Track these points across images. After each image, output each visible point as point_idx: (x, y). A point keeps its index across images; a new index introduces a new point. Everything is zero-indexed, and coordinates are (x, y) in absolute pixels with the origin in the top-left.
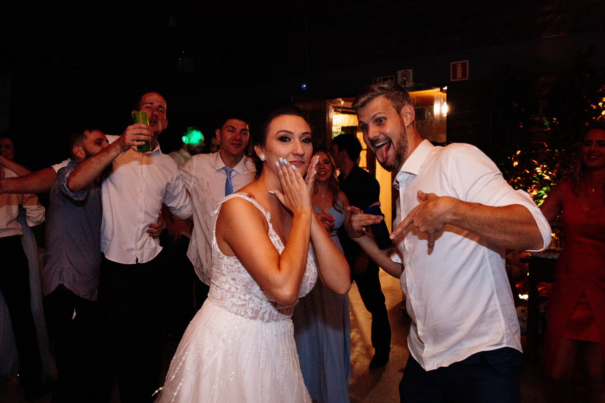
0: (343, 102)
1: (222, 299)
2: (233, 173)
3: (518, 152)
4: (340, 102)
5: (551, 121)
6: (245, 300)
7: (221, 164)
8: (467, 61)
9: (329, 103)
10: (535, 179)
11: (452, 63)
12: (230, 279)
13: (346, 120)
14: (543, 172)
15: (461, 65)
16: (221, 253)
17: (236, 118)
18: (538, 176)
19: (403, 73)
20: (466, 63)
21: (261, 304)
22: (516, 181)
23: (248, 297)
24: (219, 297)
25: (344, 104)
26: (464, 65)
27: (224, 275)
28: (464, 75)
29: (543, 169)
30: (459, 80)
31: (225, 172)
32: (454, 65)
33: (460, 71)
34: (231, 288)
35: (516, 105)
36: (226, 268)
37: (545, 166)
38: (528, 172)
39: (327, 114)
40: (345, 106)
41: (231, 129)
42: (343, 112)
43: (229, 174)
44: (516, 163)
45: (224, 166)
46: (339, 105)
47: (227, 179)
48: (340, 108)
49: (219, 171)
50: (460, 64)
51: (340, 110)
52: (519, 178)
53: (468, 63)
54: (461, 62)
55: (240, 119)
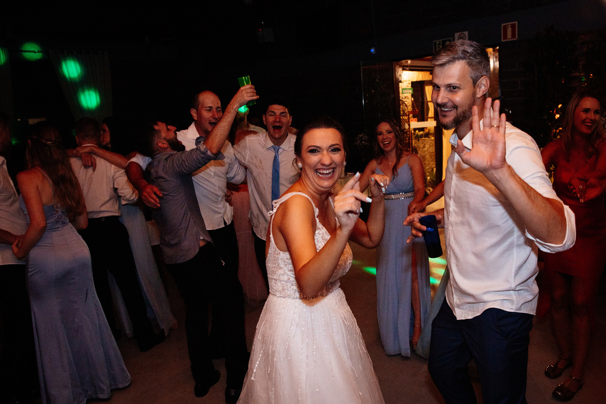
0: (410, 62)
1: (283, 289)
2: (280, 150)
3: (560, 106)
4: (407, 62)
5: (587, 76)
7: (270, 144)
8: (516, 23)
9: (397, 64)
11: (502, 25)
12: (287, 271)
13: (415, 76)
15: (511, 27)
16: (277, 249)
17: (275, 104)
19: (459, 35)
20: (515, 24)
22: (558, 131)
24: (280, 289)
26: (513, 26)
27: (281, 268)
28: (513, 35)
30: (509, 40)
31: (273, 150)
32: (505, 27)
33: (510, 32)
34: (289, 278)
35: (558, 63)
36: (283, 262)
40: (412, 65)
41: (272, 114)
42: (410, 70)
43: (277, 151)
44: (558, 116)
45: (273, 145)
46: (406, 64)
47: (275, 155)
48: (407, 66)
49: (268, 149)
50: (509, 26)
51: (408, 69)
52: (561, 129)
53: (517, 25)
54: (510, 23)
55: (279, 104)
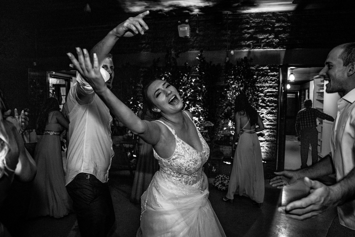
0: (54, 73)
3: (132, 98)
4: (53, 73)
6: (180, 178)
9: (48, 73)
10: (138, 109)
13: (55, 81)
14: (141, 106)
16: (160, 157)
18: (140, 108)
21: (188, 178)
23: (180, 176)
25: (55, 74)
29: (141, 105)
34: (171, 173)
35: (131, 79)
37: (142, 104)
38: (136, 106)
39: (47, 78)
40: (55, 75)
42: (54, 78)
44: (131, 103)
46: (52, 74)
48: (53, 75)
51: (53, 76)
